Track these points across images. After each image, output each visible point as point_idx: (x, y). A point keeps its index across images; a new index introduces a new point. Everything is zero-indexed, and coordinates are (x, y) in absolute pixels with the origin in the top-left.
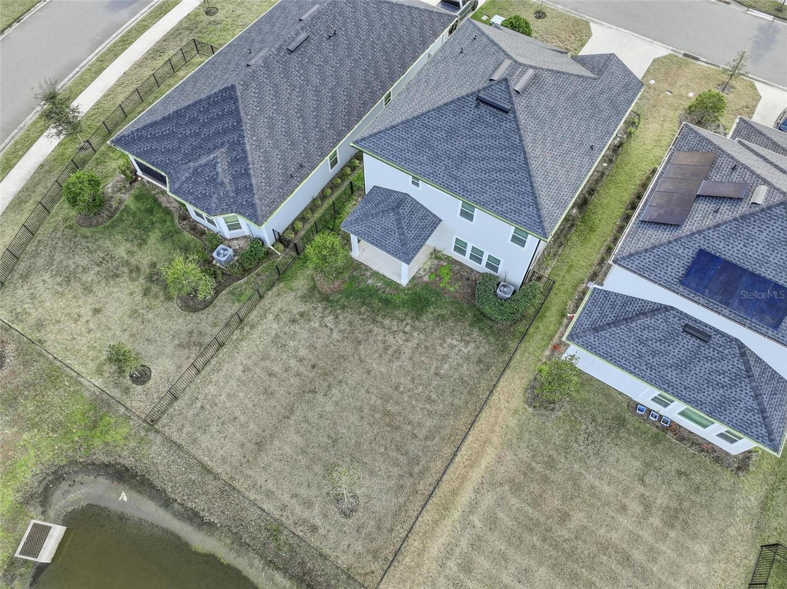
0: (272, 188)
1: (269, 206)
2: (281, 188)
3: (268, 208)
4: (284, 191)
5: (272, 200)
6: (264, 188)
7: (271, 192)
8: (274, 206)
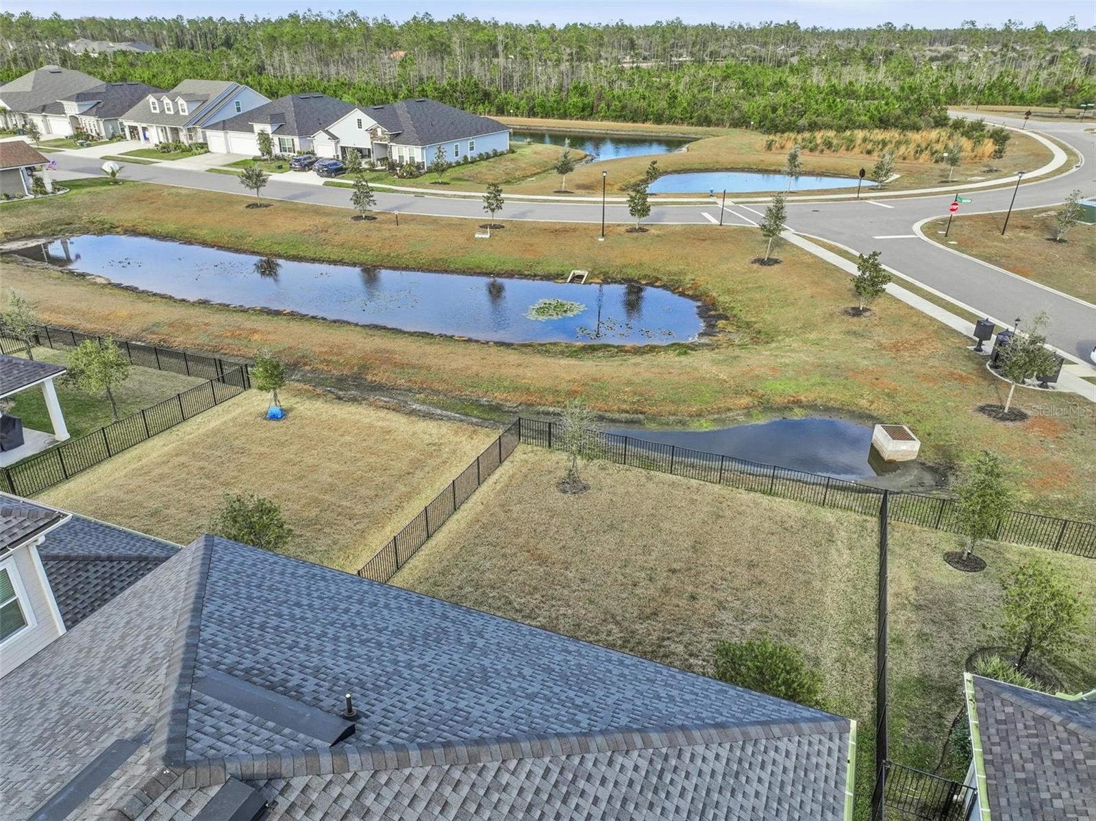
0: (1048, 763)
1: (1005, 722)
2: (1025, 781)
3: (1001, 717)
4: (1010, 781)
5: (1012, 738)
6: (1066, 747)
7: (1038, 754)
8: (992, 731)
